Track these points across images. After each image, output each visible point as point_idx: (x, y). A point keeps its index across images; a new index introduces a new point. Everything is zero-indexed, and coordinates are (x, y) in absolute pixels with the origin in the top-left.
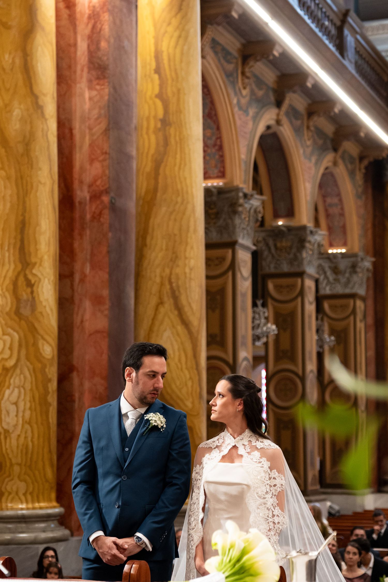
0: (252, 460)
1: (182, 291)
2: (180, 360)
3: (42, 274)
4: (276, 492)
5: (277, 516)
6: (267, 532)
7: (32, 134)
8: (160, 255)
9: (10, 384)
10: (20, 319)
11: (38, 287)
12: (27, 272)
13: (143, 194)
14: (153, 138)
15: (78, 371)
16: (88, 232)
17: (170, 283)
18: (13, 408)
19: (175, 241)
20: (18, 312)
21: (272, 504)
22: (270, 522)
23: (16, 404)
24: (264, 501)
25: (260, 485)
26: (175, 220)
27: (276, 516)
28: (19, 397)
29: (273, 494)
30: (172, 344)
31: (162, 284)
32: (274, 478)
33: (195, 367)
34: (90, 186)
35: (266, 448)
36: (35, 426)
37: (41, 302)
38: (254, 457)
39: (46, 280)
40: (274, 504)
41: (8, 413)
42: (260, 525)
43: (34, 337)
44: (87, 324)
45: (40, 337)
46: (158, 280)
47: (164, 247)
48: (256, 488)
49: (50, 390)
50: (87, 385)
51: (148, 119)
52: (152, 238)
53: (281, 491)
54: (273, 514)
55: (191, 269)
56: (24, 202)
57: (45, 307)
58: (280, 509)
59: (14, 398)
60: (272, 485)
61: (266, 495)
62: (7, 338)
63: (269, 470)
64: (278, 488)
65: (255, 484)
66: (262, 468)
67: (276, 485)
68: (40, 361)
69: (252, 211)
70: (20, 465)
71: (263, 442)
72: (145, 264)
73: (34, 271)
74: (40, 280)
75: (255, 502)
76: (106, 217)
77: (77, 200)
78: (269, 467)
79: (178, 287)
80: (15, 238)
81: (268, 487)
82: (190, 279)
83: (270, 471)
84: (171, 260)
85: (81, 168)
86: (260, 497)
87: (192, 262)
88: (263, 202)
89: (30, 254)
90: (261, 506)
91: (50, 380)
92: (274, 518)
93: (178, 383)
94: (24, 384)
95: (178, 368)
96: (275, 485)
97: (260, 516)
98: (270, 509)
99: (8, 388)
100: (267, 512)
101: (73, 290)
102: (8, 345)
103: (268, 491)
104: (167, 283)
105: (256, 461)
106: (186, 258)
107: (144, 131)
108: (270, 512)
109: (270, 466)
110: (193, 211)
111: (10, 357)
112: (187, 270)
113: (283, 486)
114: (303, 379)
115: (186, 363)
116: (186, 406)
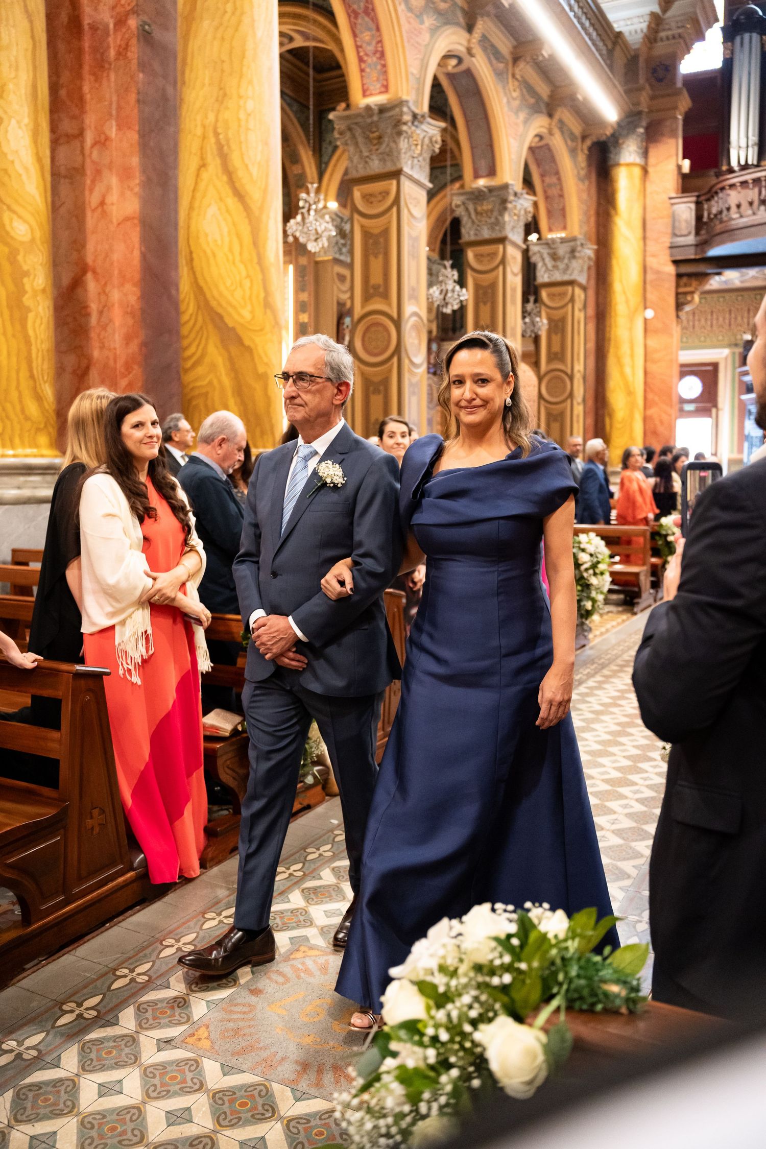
1: (234, 146)
2: (231, 250)
3: (6, 112)
8: (202, 94)
15: (94, 272)
16: (113, 76)
17: (216, 134)
19: (223, 71)
26: (223, 39)
30: (219, 226)
31: (204, 137)
33: (255, 260)
34: (113, 8)
37: (7, 154)
39: (13, 122)
44: (113, 208)
45: (5, 208)
46: (199, 131)
47: (207, 81)
50: (116, 296)
52: (191, 71)
55: (249, 115)
57: (13, 162)
68: (6, 244)
69: (427, 141)
76: (134, 50)
77: (86, 21)
79: (228, 141)
82: (248, 129)
84: (217, 100)
87: (250, 104)
91: (26, 274)
93: (228, 283)
95: (228, 260)
101: (83, 155)
104: (211, 135)
106: (240, 97)
112: (242, 116)
115: (241, 254)
116: (239, 314)
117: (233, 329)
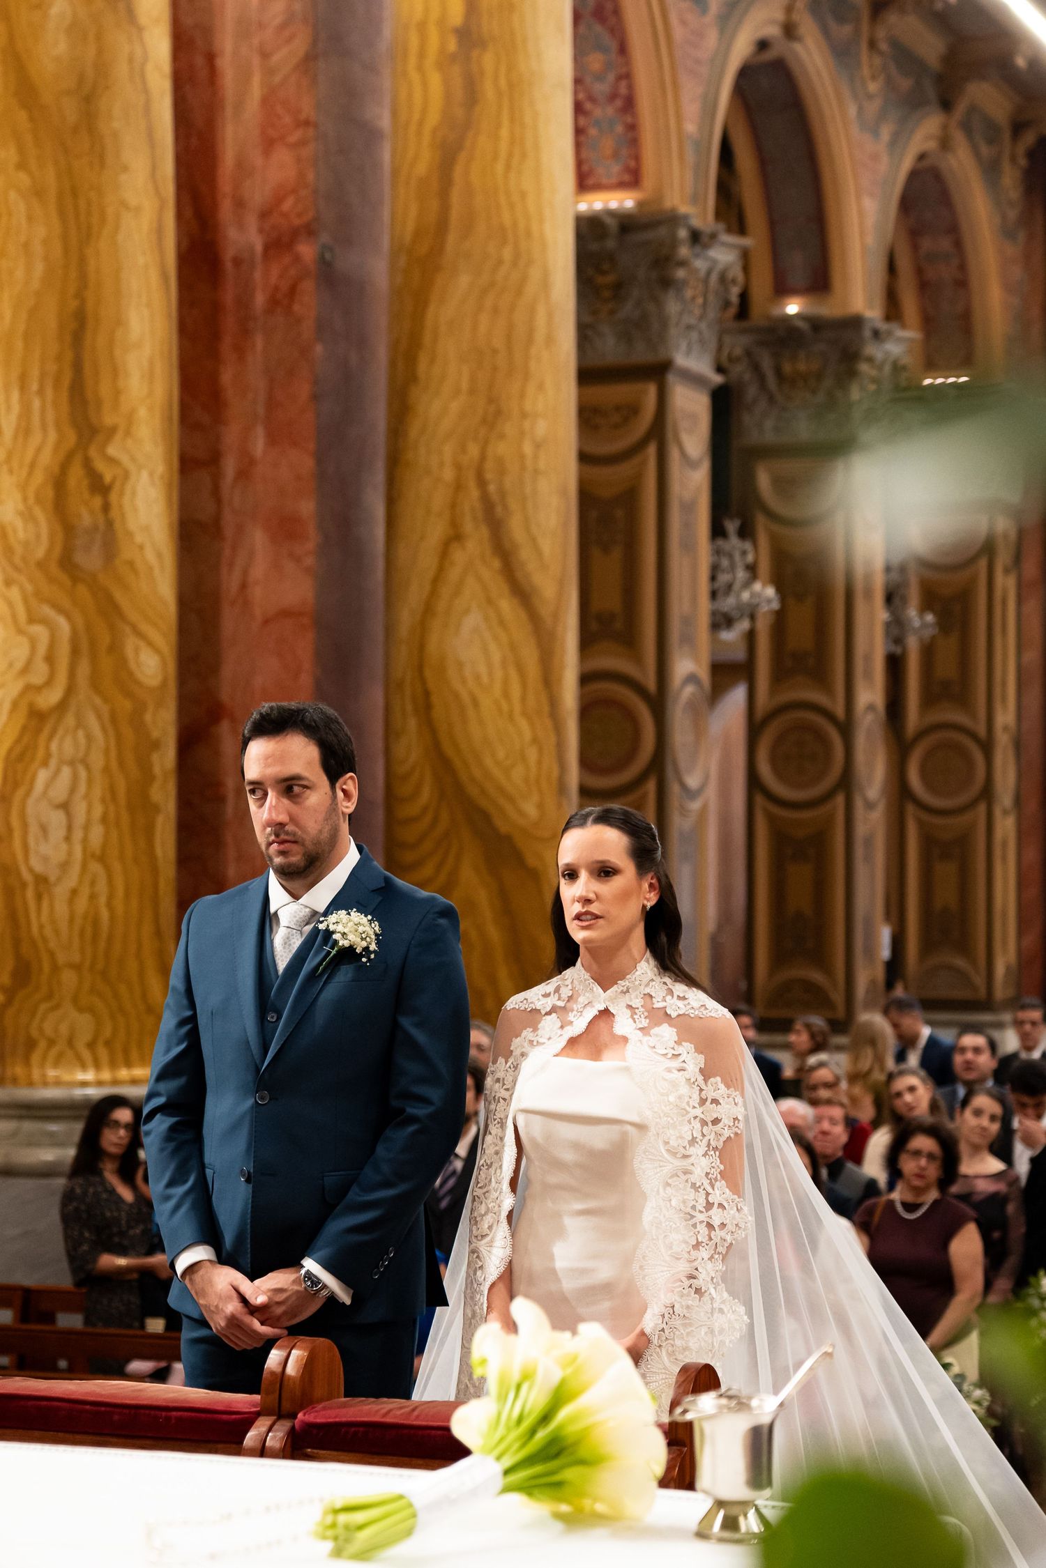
0: (654, 1050)
1: (513, 505)
2: (506, 694)
3: (133, 459)
4: (718, 1140)
5: (718, 1208)
6: (689, 1252)
7: (102, 68)
8: (455, 406)
9: (48, 755)
10: (75, 580)
11: (122, 494)
12: (93, 452)
13: (408, 238)
14: (435, 80)
15: (233, 719)
16: (259, 341)
17: (482, 482)
18: (57, 819)
19: (495, 369)
20: (67, 562)
21: (707, 1174)
22: (698, 1223)
23: (65, 806)
24: (685, 1166)
25: (675, 1119)
26: (495, 310)
27: (716, 1205)
28: (73, 790)
29: (709, 1145)
30: (485, 651)
31: (458, 486)
32: (715, 1101)
33: (546, 709)
34: (264, 215)
35: (692, 1016)
36: (117, 867)
37: (130, 534)
38: (659, 1040)
39: (145, 475)
40: (713, 1174)
41: (44, 829)
42: (671, 1232)
43: (112, 628)
44: (257, 593)
45: (128, 629)
46: (448, 474)
47: (465, 385)
48: (663, 1128)
49: (157, 770)
51: (422, 27)
52: (432, 361)
53: (732, 1135)
54: (708, 1201)
55: (538, 446)
56: (82, 260)
57: (141, 547)
58: (727, 1187)
59: (60, 791)
60: (709, 1119)
61: (692, 1148)
62: (40, 631)
63: (700, 1078)
64: (726, 1128)
65: (660, 1117)
66: (682, 1072)
67: (721, 1120)
68: (128, 694)
69: (714, 278)
70: (77, 968)
71: (684, 998)
72: (413, 432)
73: (112, 450)
74: (126, 475)
75: (661, 1167)
76: (309, 302)
77: (229, 254)
78: (701, 1070)
79: (503, 494)
80: (59, 358)
81: (697, 1125)
83: (704, 1080)
84: (484, 421)
85: (240, 164)
86: (674, 1154)
87: (541, 428)
88: (745, 255)
89: (99, 403)
90: (675, 1178)
91: (156, 745)
92: (710, 1213)
93: (501, 754)
94: (87, 754)
96: (716, 1121)
97: (671, 1206)
98: (700, 1187)
99: (45, 764)
100: (691, 1194)
101: (219, 501)
102: (42, 649)
103: (696, 1138)
104: (472, 485)
105: (664, 1052)
106: (524, 415)
107: (412, 61)
108: (700, 1194)
109: (703, 1067)
110: (545, 284)
111: (49, 682)
112: (528, 449)
113: (738, 1123)
114: (846, 729)
115: (523, 699)
116: (521, 813)
117: (508, 839)
